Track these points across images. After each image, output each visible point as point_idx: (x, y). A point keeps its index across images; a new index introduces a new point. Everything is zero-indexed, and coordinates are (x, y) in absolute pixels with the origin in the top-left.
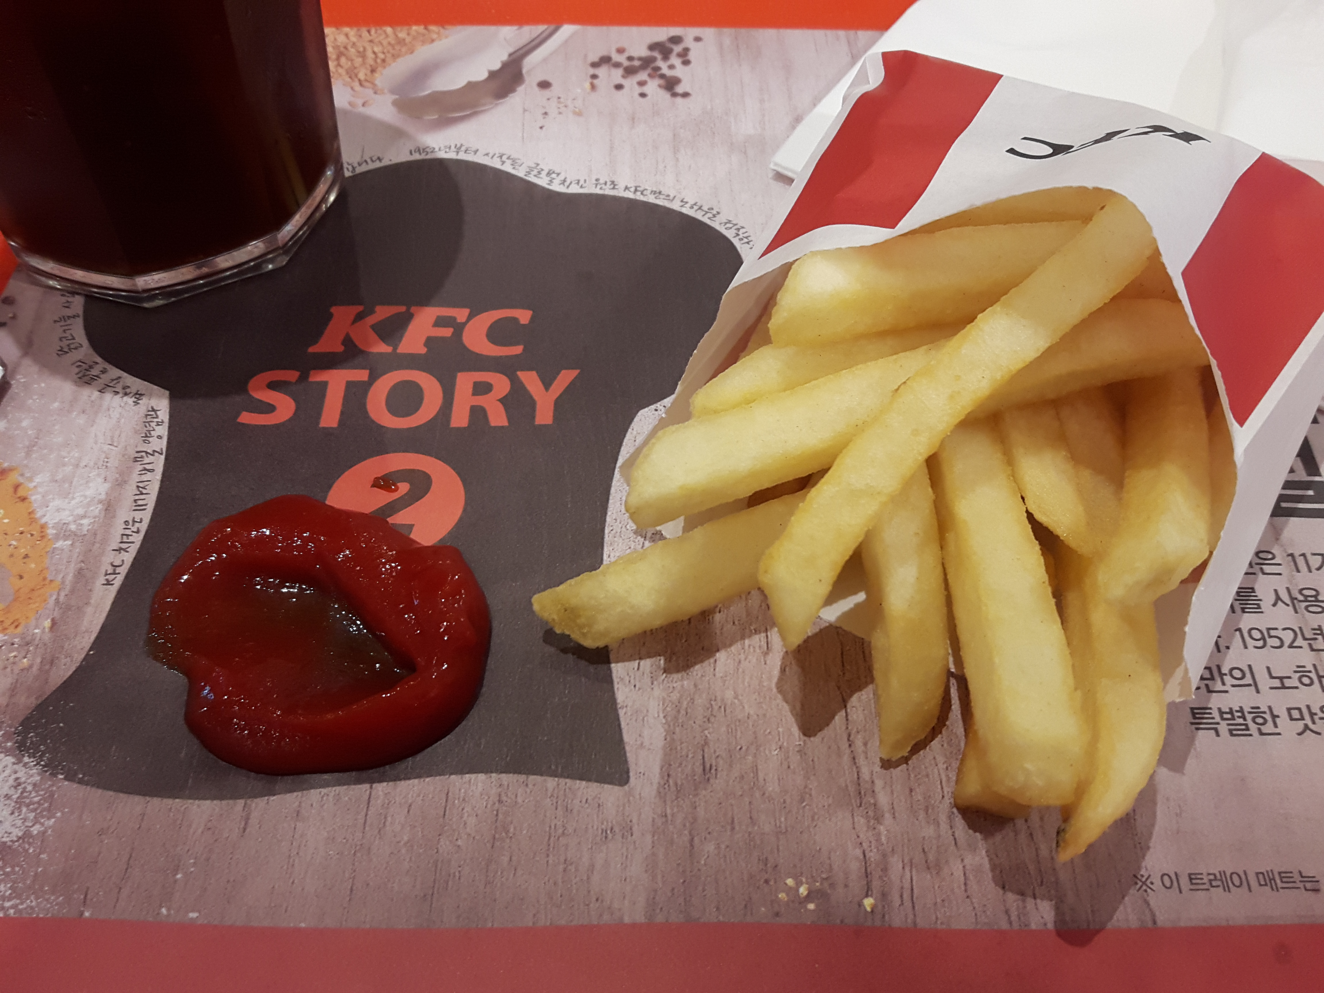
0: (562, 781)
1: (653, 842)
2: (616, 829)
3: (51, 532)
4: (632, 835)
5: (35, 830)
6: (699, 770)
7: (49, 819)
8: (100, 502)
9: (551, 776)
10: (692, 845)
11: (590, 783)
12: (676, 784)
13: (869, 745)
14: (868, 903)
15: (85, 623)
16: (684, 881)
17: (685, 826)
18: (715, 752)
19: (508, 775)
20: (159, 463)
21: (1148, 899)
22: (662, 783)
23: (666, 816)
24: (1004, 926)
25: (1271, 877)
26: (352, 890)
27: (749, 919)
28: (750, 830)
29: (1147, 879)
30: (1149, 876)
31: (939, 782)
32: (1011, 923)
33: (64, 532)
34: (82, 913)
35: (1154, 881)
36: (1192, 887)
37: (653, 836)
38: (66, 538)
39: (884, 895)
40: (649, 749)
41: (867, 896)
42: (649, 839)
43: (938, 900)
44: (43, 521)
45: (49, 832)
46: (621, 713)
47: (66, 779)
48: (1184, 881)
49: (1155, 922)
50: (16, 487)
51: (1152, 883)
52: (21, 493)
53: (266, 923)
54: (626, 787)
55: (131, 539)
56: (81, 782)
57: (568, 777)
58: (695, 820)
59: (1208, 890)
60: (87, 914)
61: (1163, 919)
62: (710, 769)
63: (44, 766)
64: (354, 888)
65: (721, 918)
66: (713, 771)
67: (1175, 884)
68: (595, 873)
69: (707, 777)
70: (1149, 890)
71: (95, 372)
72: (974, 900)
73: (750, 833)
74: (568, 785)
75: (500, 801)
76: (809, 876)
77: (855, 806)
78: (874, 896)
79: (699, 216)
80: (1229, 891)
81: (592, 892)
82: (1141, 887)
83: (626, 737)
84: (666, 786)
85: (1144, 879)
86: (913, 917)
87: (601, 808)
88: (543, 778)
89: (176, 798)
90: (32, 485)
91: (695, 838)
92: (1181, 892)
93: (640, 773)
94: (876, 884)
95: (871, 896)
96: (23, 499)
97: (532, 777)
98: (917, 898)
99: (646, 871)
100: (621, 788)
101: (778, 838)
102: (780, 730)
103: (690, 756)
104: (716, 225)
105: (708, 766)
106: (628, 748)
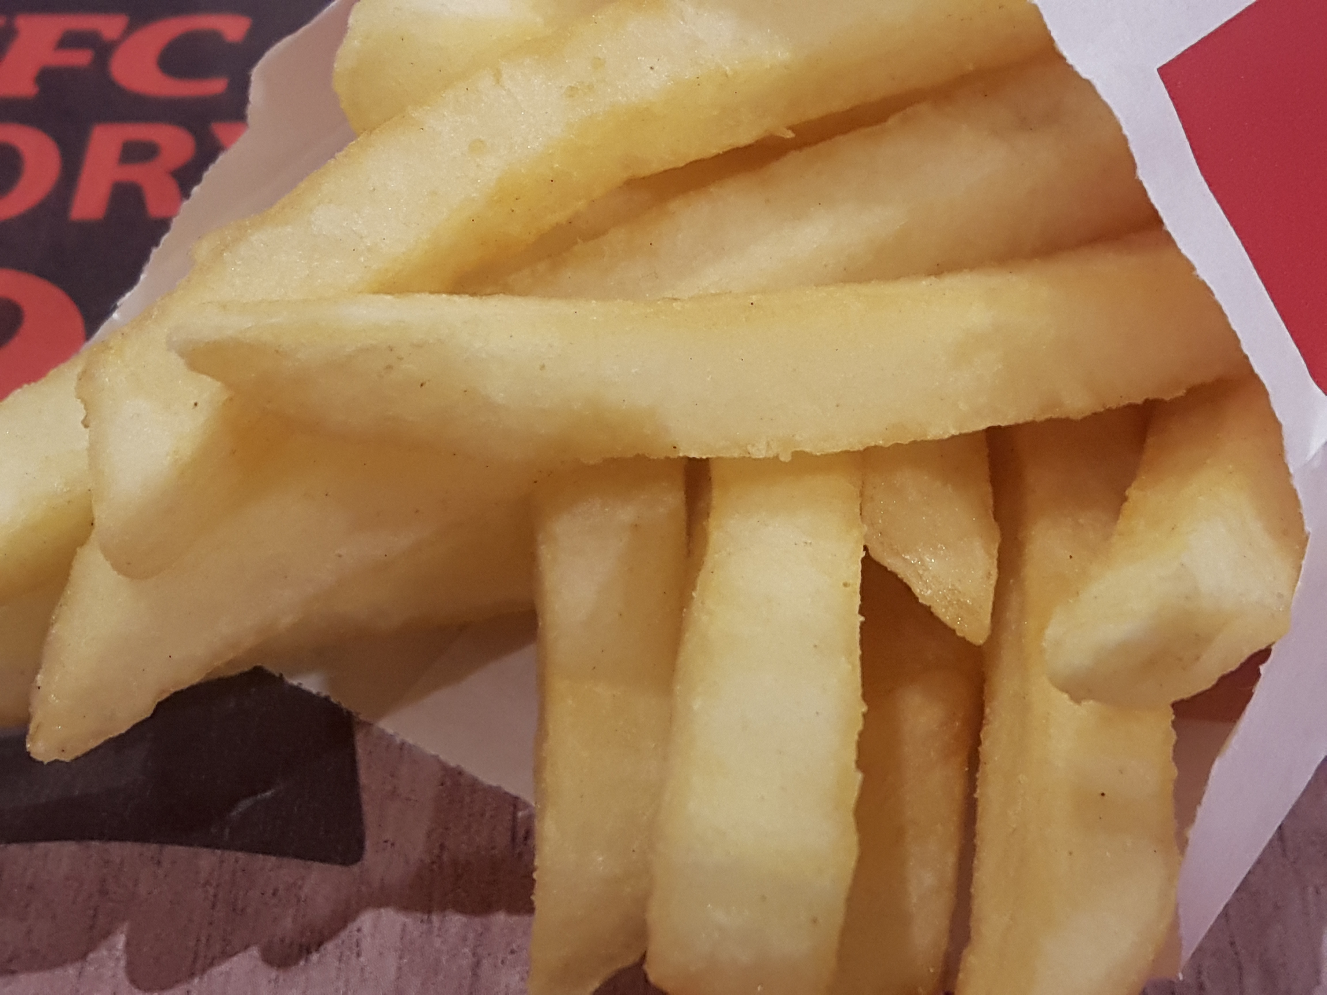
0: (231, 856)
1: (400, 968)
4: (358, 955)
9: (207, 846)
10: (475, 975)
11: (285, 860)
17: (465, 939)
19: (123, 844)
22: (428, 860)
37: (401, 958)
40: (408, 799)
42: (391, 962)
57: (241, 849)
69: (518, 851)
74: (240, 862)
75: (104, 892)
83: (364, 778)
84: (435, 865)
91: (484, 961)
93: (386, 842)
100: (345, 869)
106: (365, 797)
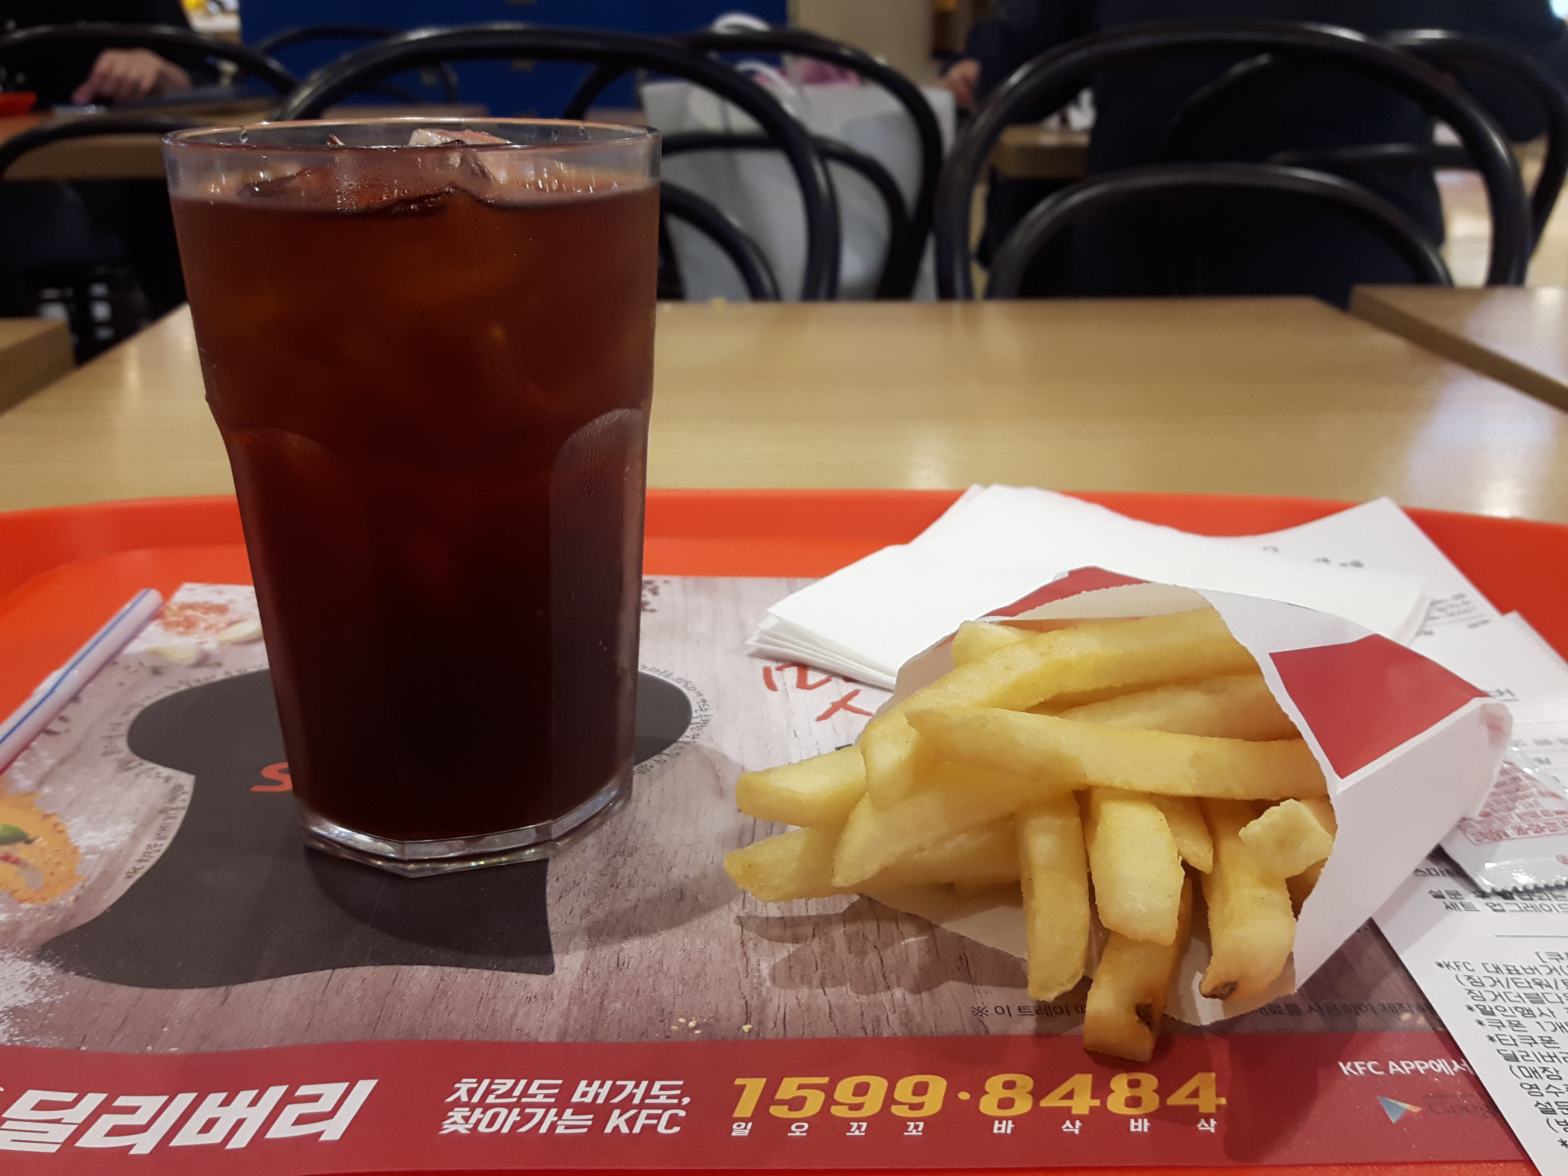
1: (569, 1003)
2: (540, 997)
3: (82, 850)
4: (552, 1000)
5: (45, 1000)
6: (613, 964)
7: (59, 995)
8: (128, 834)
10: (602, 1004)
11: (520, 974)
12: (593, 973)
13: (758, 946)
14: (746, 1028)
15: (105, 897)
16: (592, 1023)
17: (597, 994)
18: (628, 955)
19: (451, 968)
20: (181, 815)
21: (983, 1020)
22: (581, 973)
23: (582, 990)
24: (861, 1034)
26: (309, 1024)
27: (645, 1039)
28: (652, 995)
29: (983, 1009)
30: (985, 1007)
31: (814, 962)
32: (866, 1034)
33: (92, 850)
34: (79, 1048)
35: (988, 1010)
36: (1020, 1014)
37: (570, 1000)
38: (94, 853)
39: (760, 1023)
41: (746, 1024)
42: (566, 1001)
43: (806, 1023)
44: (76, 844)
45: (58, 1002)
46: (552, 937)
47: (77, 974)
48: (1014, 1011)
49: (988, 1032)
50: (56, 825)
51: (987, 1011)
52: (59, 828)
53: (236, 1048)
54: (551, 976)
55: (152, 855)
56: (89, 977)
58: (606, 991)
60: (83, 1048)
61: (993, 1030)
62: (624, 964)
63: (58, 967)
64: (311, 1023)
65: (621, 1040)
66: (626, 965)
67: (1006, 1011)
68: (518, 1017)
69: (620, 968)
70: (984, 1015)
71: (132, 765)
72: (836, 1022)
73: (651, 997)
74: (501, 974)
75: (442, 980)
76: (699, 1016)
77: (742, 978)
78: (752, 1023)
79: (656, 675)
80: (1051, 1015)
81: (514, 1026)
82: (977, 1014)
84: (585, 974)
85: (980, 1009)
86: (783, 1033)
87: (527, 987)
88: (480, 970)
89: (169, 988)
90: (70, 824)
91: (605, 1001)
92: (1010, 1016)
93: (564, 968)
94: (754, 1017)
95: (750, 1024)
96: (61, 832)
97: (470, 970)
98: (788, 1023)
99: (561, 1017)
100: (546, 976)
101: (675, 998)
102: (685, 941)
103: (607, 957)
104: (670, 681)
105: (621, 962)
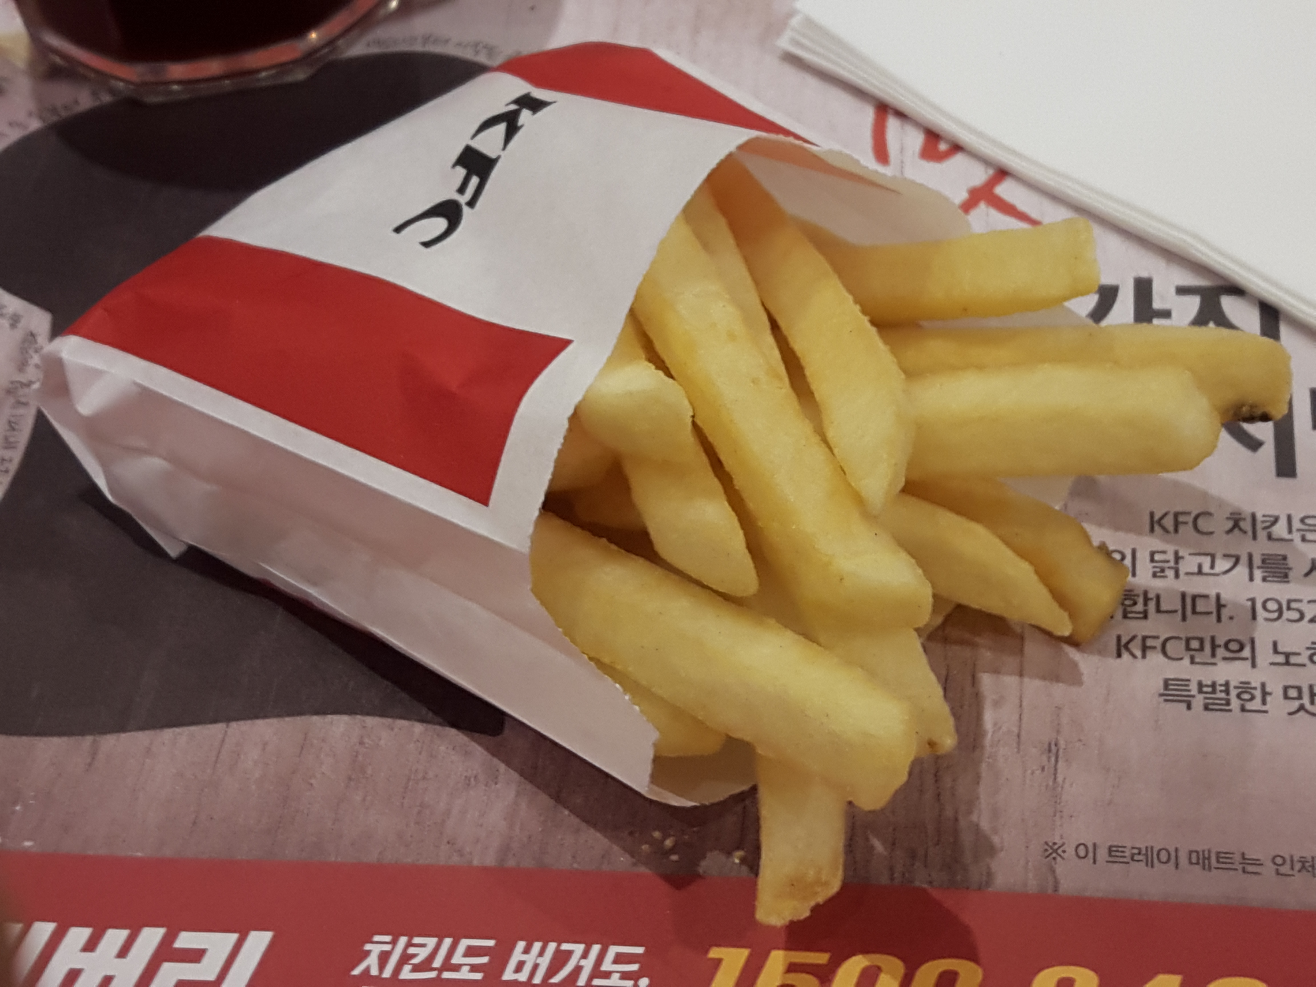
21: (1055, 866)
24: (885, 881)
25: (1206, 856)
26: (195, 822)
27: (605, 867)
29: (1060, 847)
30: (1063, 844)
35: (1067, 850)
36: (1111, 859)
48: (1102, 854)
49: (1056, 889)
51: (1064, 852)
53: (103, 852)
54: (500, 737)
59: (1128, 863)
61: (1065, 887)
64: (198, 820)
65: (575, 866)
67: (1091, 855)
68: (451, 817)
70: (1059, 859)
80: (1152, 866)
81: (445, 835)
82: (1051, 854)
85: (1056, 847)
92: (1095, 862)
97: (399, 722)
